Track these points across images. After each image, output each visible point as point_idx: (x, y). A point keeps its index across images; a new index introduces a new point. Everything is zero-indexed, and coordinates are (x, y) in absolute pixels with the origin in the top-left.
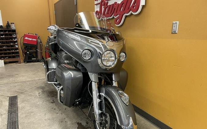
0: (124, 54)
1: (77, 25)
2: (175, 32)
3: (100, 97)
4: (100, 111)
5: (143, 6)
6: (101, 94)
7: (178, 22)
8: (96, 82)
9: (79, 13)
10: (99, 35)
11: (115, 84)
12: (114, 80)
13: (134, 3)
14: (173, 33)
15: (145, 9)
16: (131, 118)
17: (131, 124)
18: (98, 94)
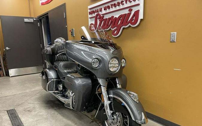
0: (124, 60)
1: (83, 38)
2: (174, 41)
3: (109, 99)
4: (111, 111)
5: (141, 20)
6: (109, 96)
7: (176, 33)
8: (104, 87)
9: (82, 27)
10: (99, 45)
11: (119, 86)
12: (118, 83)
13: (133, 17)
14: (172, 42)
15: (143, 22)
16: (142, 113)
17: (143, 118)
18: (107, 96)
